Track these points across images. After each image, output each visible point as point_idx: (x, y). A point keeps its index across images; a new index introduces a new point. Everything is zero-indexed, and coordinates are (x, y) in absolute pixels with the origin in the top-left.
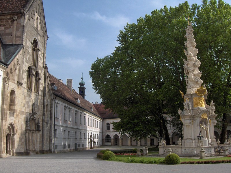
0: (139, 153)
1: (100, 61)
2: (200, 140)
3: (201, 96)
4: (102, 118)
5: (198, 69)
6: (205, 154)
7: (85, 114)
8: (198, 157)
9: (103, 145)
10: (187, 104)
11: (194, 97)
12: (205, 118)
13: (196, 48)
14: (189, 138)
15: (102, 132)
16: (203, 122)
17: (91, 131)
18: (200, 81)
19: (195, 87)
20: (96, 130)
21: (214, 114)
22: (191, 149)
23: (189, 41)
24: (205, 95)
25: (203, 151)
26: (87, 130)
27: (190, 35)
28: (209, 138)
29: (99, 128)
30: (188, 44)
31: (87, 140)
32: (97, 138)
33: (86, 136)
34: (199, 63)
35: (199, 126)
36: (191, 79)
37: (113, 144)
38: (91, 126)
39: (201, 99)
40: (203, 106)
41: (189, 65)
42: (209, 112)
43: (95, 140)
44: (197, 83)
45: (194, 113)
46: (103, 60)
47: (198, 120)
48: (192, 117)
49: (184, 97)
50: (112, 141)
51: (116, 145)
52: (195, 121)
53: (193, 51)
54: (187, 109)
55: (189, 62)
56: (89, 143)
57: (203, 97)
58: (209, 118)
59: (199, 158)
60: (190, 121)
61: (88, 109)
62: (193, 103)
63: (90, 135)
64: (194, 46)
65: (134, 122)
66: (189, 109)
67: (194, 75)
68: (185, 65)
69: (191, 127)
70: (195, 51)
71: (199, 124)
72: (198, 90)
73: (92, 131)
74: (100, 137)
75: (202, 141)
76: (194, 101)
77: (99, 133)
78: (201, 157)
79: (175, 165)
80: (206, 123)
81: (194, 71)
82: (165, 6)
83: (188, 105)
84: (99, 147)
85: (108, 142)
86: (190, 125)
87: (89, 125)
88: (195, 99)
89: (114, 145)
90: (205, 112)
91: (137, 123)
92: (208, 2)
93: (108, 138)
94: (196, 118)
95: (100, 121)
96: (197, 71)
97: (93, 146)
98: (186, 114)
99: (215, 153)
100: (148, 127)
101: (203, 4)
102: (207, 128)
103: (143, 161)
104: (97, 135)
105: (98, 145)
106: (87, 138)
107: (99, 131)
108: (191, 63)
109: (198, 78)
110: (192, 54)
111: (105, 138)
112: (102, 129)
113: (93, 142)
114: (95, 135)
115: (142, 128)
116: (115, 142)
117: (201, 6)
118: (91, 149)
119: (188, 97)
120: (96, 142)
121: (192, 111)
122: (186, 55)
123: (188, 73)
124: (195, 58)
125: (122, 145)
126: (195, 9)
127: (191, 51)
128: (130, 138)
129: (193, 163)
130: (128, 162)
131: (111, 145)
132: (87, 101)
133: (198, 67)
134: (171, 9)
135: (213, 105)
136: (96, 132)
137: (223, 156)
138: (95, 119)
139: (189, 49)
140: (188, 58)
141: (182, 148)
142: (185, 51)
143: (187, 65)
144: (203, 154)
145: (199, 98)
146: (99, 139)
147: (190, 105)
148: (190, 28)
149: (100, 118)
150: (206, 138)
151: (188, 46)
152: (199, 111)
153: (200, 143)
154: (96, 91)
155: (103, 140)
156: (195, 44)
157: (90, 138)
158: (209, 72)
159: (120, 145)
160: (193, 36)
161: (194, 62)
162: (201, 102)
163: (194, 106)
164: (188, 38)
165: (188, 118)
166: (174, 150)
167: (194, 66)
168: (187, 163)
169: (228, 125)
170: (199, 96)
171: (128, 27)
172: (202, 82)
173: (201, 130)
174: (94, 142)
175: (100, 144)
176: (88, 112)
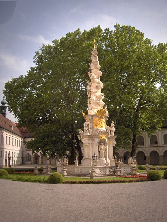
0: (37, 172)
1: (14, 81)
2: (95, 160)
3: (101, 118)
4: (22, 137)
5: (100, 91)
6: (96, 174)
7: (3, 133)
8: (89, 176)
9: (23, 164)
10: (86, 125)
11: (94, 118)
12: (104, 139)
13: (100, 70)
14: (87, 157)
15: (22, 151)
16: (102, 142)
17: (9, 149)
18: (102, 103)
19: (96, 109)
20: (15, 149)
21: (114, 135)
22: (86, 168)
23: (93, 63)
24: (106, 117)
25: (93, 170)
26: (4, 149)
27: (94, 58)
28: (108, 158)
29: (19, 147)
30: (92, 66)
31: (4, 158)
32: (16, 156)
33: (3, 154)
34: (102, 85)
35: (97, 147)
36: (92, 101)
37: (32, 162)
38: (9, 144)
39: (102, 120)
40: (103, 127)
41: (91, 87)
42: (108, 133)
43: (14, 158)
44: (98, 104)
45: (93, 134)
46: (18, 79)
47: (97, 140)
48: (91, 138)
49: (85, 118)
50: (32, 159)
51: (36, 163)
52: (94, 141)
53: (97, 73)
54: (87, 129)
55: (92, 84)
56: (6, 161)
57: (103, 118)
58: (108, 138)
59: (89, 178)
60: (89, 141)
61: (8, 127)
62: (93, 124)
63: (8, 153)
64: (98, 69)
65: (44, 141)
66: (88, 130)
67: (96, 97)
68: (88, 86)
69: (90, 147)
70: (98, 73)
71: (97, 144)
72: (98, 112)
73: (11, 149)
74: (20, 155)
75: (97, 161)
76: (95, 122)
77: (19, 151)
78: (92, 177)
79: (57, 184)
80: (105, 144)
81: (96, 92)
82: (79, 29)
83: (88, 126)
84: (18, 165)
85: (28, 160)
86: (89, 145)
87: (6, 144)
88: (95, 120)
89: (34, 164)
90: (104, 132)
91: (47, 143)
92: (120, 27)
93: (28, 156)
94: (95, 139)
95: (20, 140)
96: (99, 93)
97: (11, 164)
98: (86, 135)
99: (110, 173)
100: (58, 146)
101: (115, 29)
102: (106, 149)
103: (29, 179)
104: (16, 154)
105: (18, 163)
106: (5, 156)
107: (19, 150)
108: (94, 85)
109: (100, 100)
110: (95, 76)
111: (25, 156)
112: (22, 148)
113: (11, 161)
114: (14, 154)
115: (51, 147)
116: (35, 160)
117: (113, 31)
118: (9, 167)
119: (89, 118)
120: (15, 161)
121: (91, 131)
122: (89, 77)
123: (91, 95)
124: (99, 80)
125: (42, 163)
126: (107, 34)
127: (94, 73)
128: (41, 157)
129: (74, 183)
130: (15, 180)
131: (31, 164)
132: (8, 120)
133: (101, 89)
134: (85, 32)
135: (113, 126)
136: (15, 150)
137: (115, 177)
138: (15, 137)
139: (92, 71)
140: (91, 80)
141: (78, 167)
142: (89, 73)
143: (90, 86)
144: (94, 173)
145: (99, 119)
146: (19, 157)
147: (90, 126)
148: (95, 51)
149: (21, 136)
150: (104, 158)
151: (92, 68)
152: (98, 132)
153: (95, 163)
154: (10, 109)
155: (23, 158)
156: (99, 67)
157: (8, 156)
158: (116, 95)
159: (39, 164)
160: (97, 58)
161: (97, 84)
162: (101, 123)
163: (94, 127)
164: (92, 60)
165: (87, 139)
166: (71, 169)
167: (97, 88)
168: (70, 183)
169: (138, 147)
170: (99, 117)
171: (44, 48)
172: (103, 104)
173: (99, 150)
174: (13, 161)
175: (20, 162)
176: (6, 131)
